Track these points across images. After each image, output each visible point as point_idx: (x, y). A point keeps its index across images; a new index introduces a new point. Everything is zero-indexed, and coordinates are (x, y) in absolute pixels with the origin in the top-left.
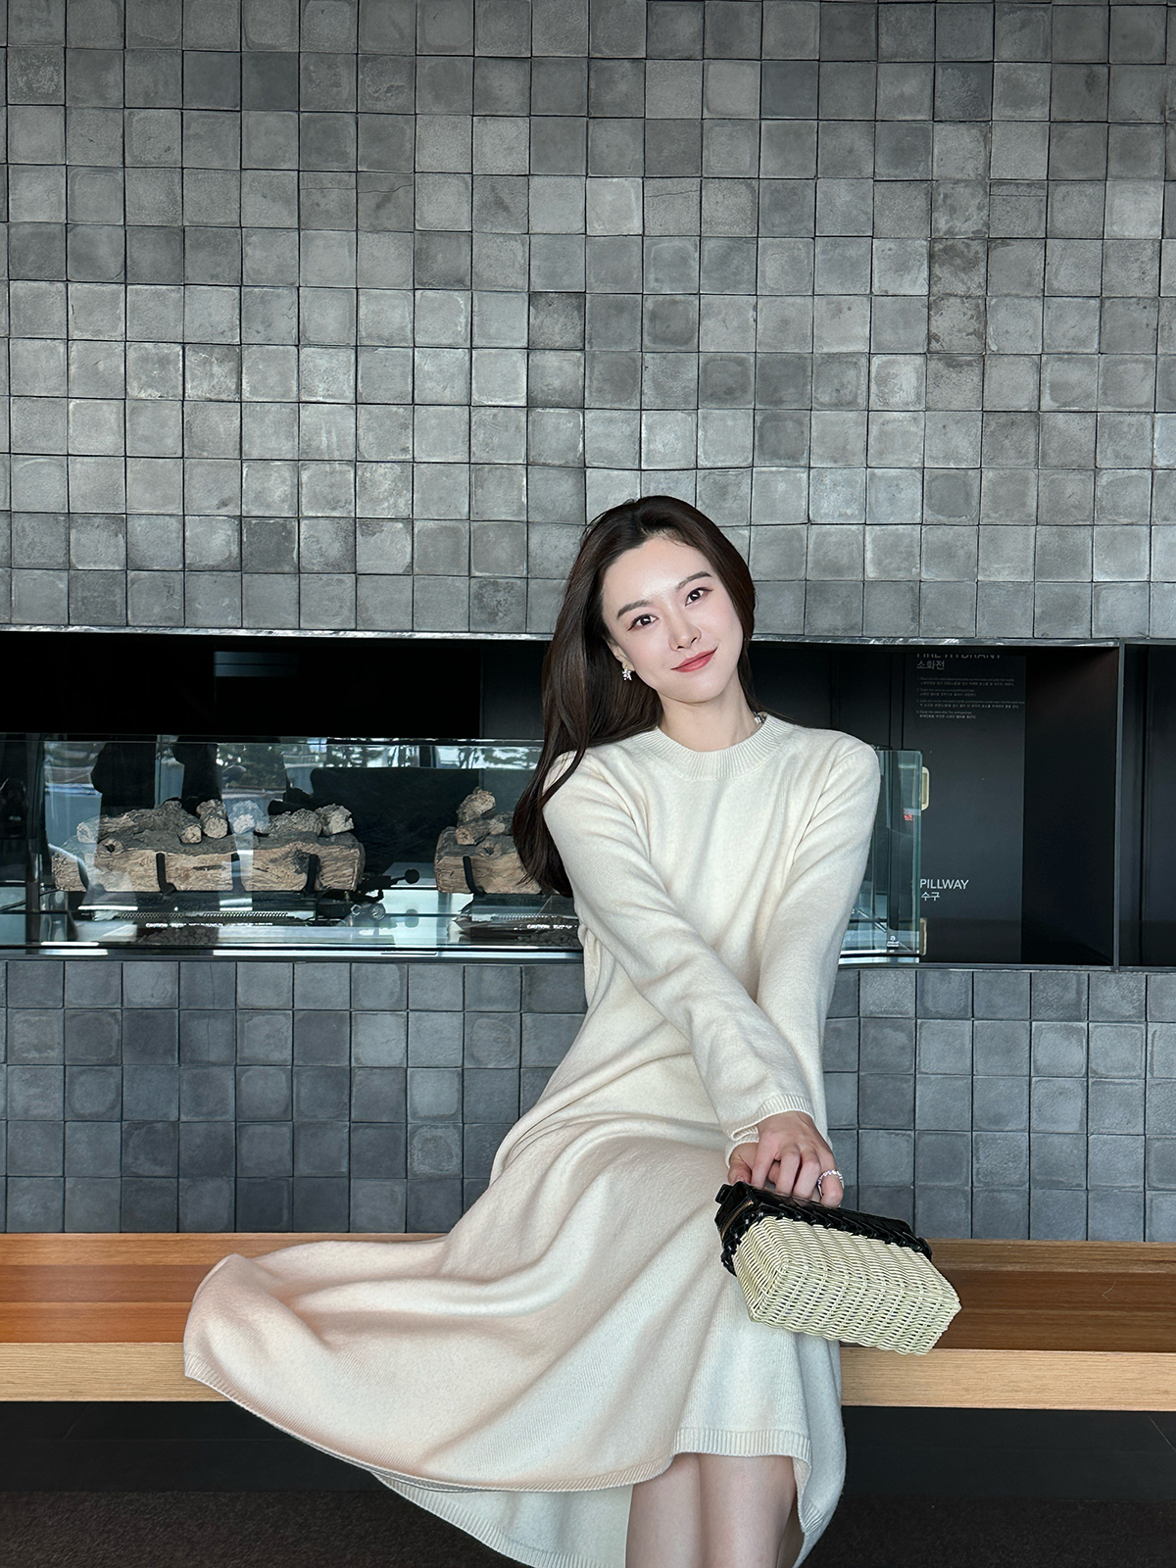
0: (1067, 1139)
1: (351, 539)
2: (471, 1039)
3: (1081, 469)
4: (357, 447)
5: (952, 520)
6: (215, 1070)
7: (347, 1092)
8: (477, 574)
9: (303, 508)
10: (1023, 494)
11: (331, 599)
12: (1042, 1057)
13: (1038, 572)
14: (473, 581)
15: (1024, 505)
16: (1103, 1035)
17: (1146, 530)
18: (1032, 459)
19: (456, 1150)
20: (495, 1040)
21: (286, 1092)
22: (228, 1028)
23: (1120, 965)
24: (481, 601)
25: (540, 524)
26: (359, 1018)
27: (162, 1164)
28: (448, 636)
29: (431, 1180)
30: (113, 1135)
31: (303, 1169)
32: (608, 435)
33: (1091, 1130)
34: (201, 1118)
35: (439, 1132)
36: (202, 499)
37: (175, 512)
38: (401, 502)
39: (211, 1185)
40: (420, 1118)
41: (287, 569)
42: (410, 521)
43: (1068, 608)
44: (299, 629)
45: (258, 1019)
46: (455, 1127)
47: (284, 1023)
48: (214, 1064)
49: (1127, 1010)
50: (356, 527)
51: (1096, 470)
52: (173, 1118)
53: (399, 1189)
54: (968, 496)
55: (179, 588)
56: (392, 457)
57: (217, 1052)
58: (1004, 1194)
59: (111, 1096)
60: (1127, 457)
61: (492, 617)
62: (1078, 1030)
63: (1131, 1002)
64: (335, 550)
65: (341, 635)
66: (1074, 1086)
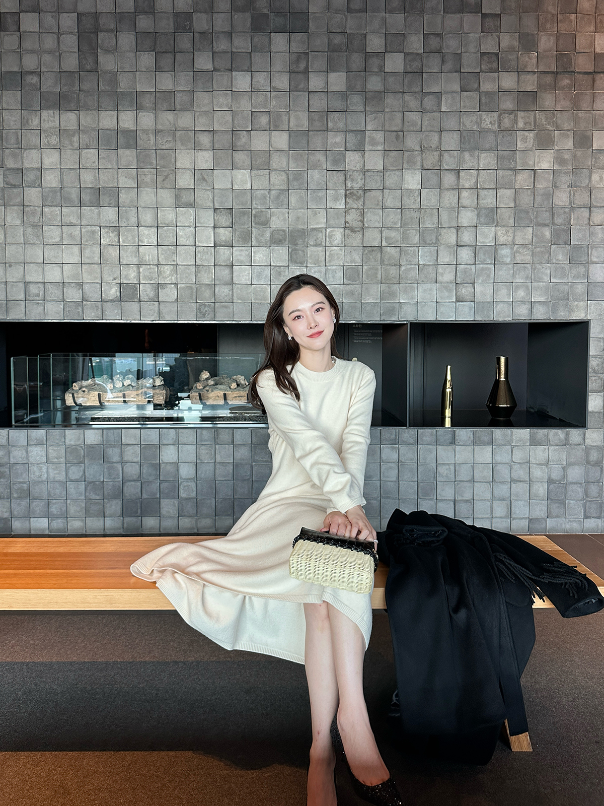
0: (392, 483)
1: (157, 291)
2: (199, 453)
3: (395, 265)
4: (158, 260)
5: (354, 283)
6: (115, 465)
7: (159, 471)
8: (199, 301)
9: (141, 280)
10: (377, 274)
11: (151, 310)
12: (384, 456)
13: (382, 299)
14: (197, 304)
15: (377, 277)
16: (403, 449)
17: (416, 285)
18: (379, 262)
19: (195, 489)
20: (207, 453)
21: (139, 471)
22: (120, 451)
23: (409, 426)
24: (200, 310)
25: (218, 284)
26: (162, 447)
27: (98, 495)
28: (190, 322)
29: (186, 499)
30: (82, 486)
31: (145, 496)
32: (241, 255)
33: (400, 480)
34: (111, 480)
35: (189, 484)
36: (107, 278)
37: (99, 282)
38: (173, 278)
39: (114, 502)
40: (183, 479)
41: (136, 300)
42: (176, 284)
43: (391, 311)
44: (141, 320)
45: (129, 448)
46: (194, 482)
47: (138, 449)
48: (115, 463)
49: (412, 441)
50: (158, 286)
51: (400, 265)
52: (102, 480)
53: (176, 502)
54: (359, 274)
55: (100, 307)
56: (170, 263)
57: (116, 458)
58: (372, 501)
59: (81, 473)
60: (410, 261)
61: (204, 315)
62: (396, 448)
63: (413, 438)
64: (152, 294)
65: (154, 322)
66: (394, 466)
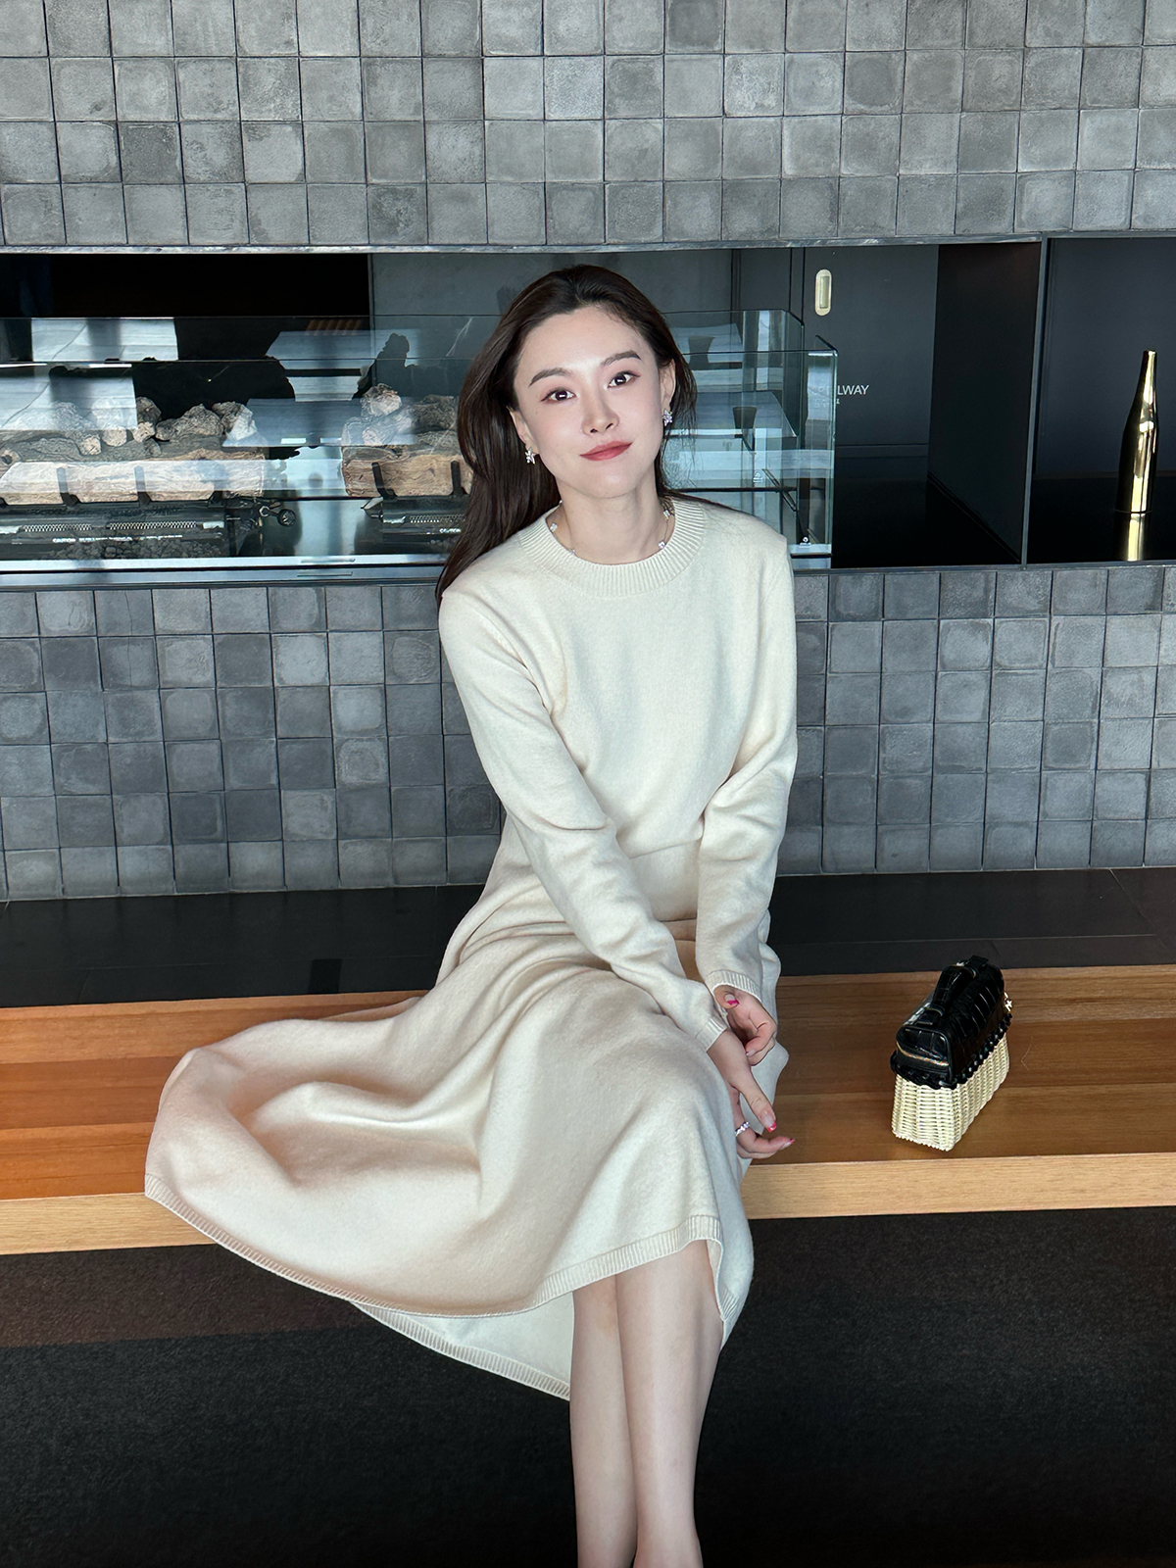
0: (969, 729)
1: (238, 145)
2: (391, 656)
3: (1010, 48)
4: (237, 41)
5: (875, 109)
6: (139, 694)
7: (271, 710)
8: (374, 181)
9: (183, 110)
10: (950, 78)
11: (220, 212)
12: (949, 652)
13: (961, 166)
14: (371, 189)
15: (949, 89)
16: (1008, 630)
17: (1074, 112)
18: (958, 39)
19: (383, 760)
20: (416, 656)
21: (211, 712)
22: (148, 653)
23: (1028, 562)
24: (380, 211)
25: (438, 123)
26: (279, 640)
27: (94, 782)
28: (347, 250)
29: (359, 789)
30: (43, 757)
31: (234, 782)
32: (508, 20)
33: (992, 718)
34: (130, 739)
35: (366, 745)
36: (74, 105)
37: (45, 118)
38: (289, 103)
39: (145, 800)
40: (346, 733)
41: (170, 178)
42: (300, 125)
43: (992, 204)
44: (189, 245)
45: (178, 644)
46: (380, 740)
47: (204, 646)
48: (138, 688)
49: (1033, 604)
50: (241, 132)
51: (1026, 51)
52: (102, 738)
53: (329, 799)
54: (891, 82)
55: (56, 201)
56: (274, 52)
57: (140, 676)
58: (908, 781)
59: (38, 721)
60: (1057, 35)
61: (392, 226)
62: (985, 626)
63: (1037, 597)
64: (220, 157)
65: (234, 251)
66: (978, 678)
